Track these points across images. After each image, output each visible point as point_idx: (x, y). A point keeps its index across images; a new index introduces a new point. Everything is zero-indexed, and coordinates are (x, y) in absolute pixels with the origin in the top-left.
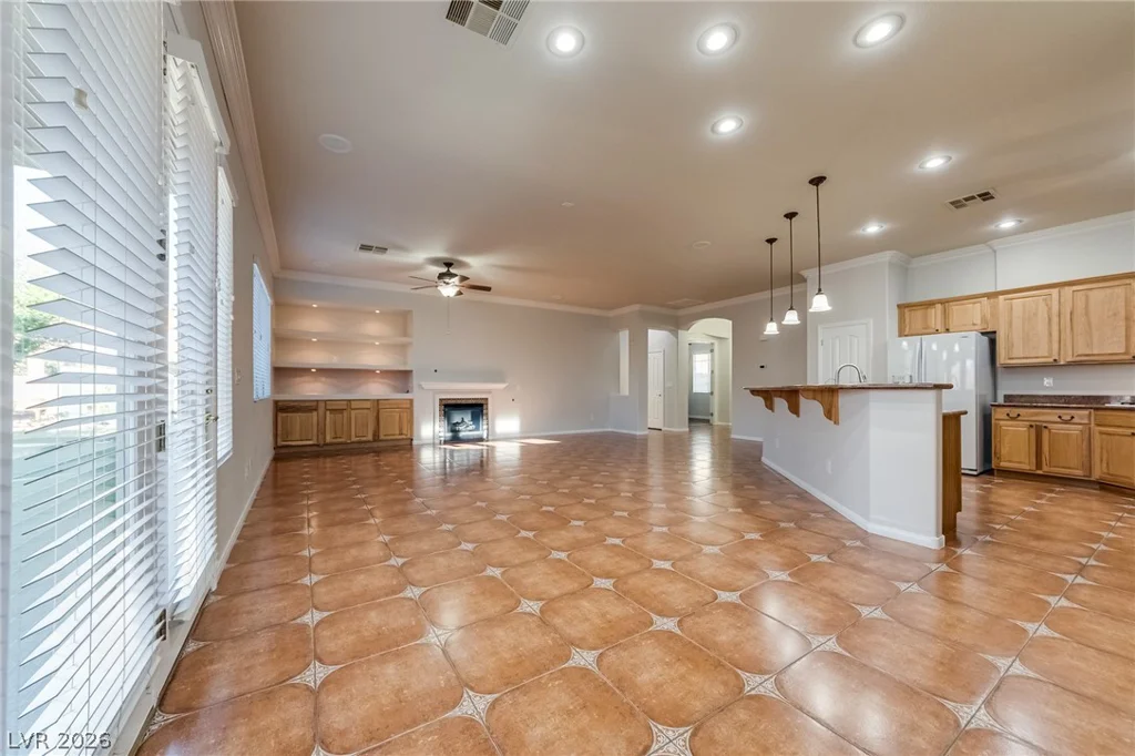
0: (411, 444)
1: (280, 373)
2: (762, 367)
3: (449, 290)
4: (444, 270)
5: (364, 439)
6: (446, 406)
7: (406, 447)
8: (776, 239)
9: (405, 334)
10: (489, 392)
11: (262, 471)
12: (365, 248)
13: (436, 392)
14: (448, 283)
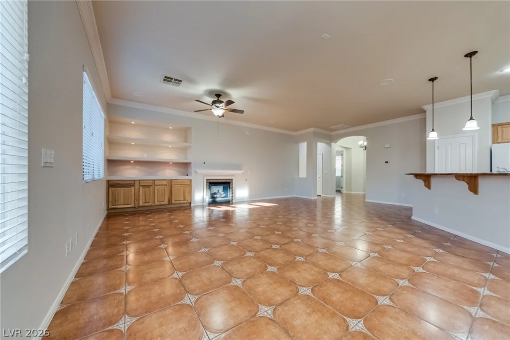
0: (190, 206)
1: (112, 163)
2: (387, 162)
3: (218, 111)
4: (216, 99)
5: (163, 203)
6: (210, 183)
7: (187, 208)
8: (437, 78)
9: (186, 141)
10: (233, 176)
11: (99, 225)
12: (168, 79)
13: (205, 175)
14: (218, 107)
